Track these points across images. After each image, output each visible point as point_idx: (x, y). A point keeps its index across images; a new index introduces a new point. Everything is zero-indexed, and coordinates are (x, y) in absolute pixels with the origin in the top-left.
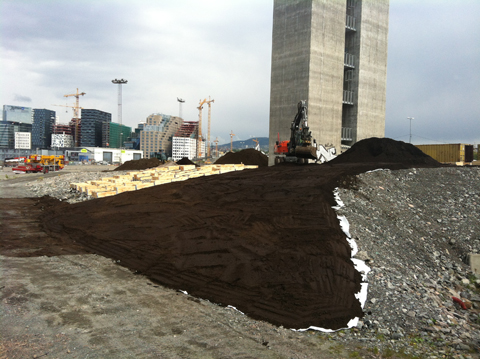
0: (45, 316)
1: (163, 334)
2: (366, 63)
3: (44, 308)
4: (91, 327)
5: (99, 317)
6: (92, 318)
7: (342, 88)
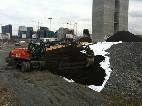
0: (24, 81)
1: (53, 86)
2: (122, 10)
3: (24, 79)
4: (35, 83)
5: (37, 81)
6: (35, 82)
7: (114, 18)
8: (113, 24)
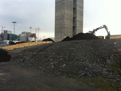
2: (78, 16)
7: (72, 22)
8: (72, 27)
